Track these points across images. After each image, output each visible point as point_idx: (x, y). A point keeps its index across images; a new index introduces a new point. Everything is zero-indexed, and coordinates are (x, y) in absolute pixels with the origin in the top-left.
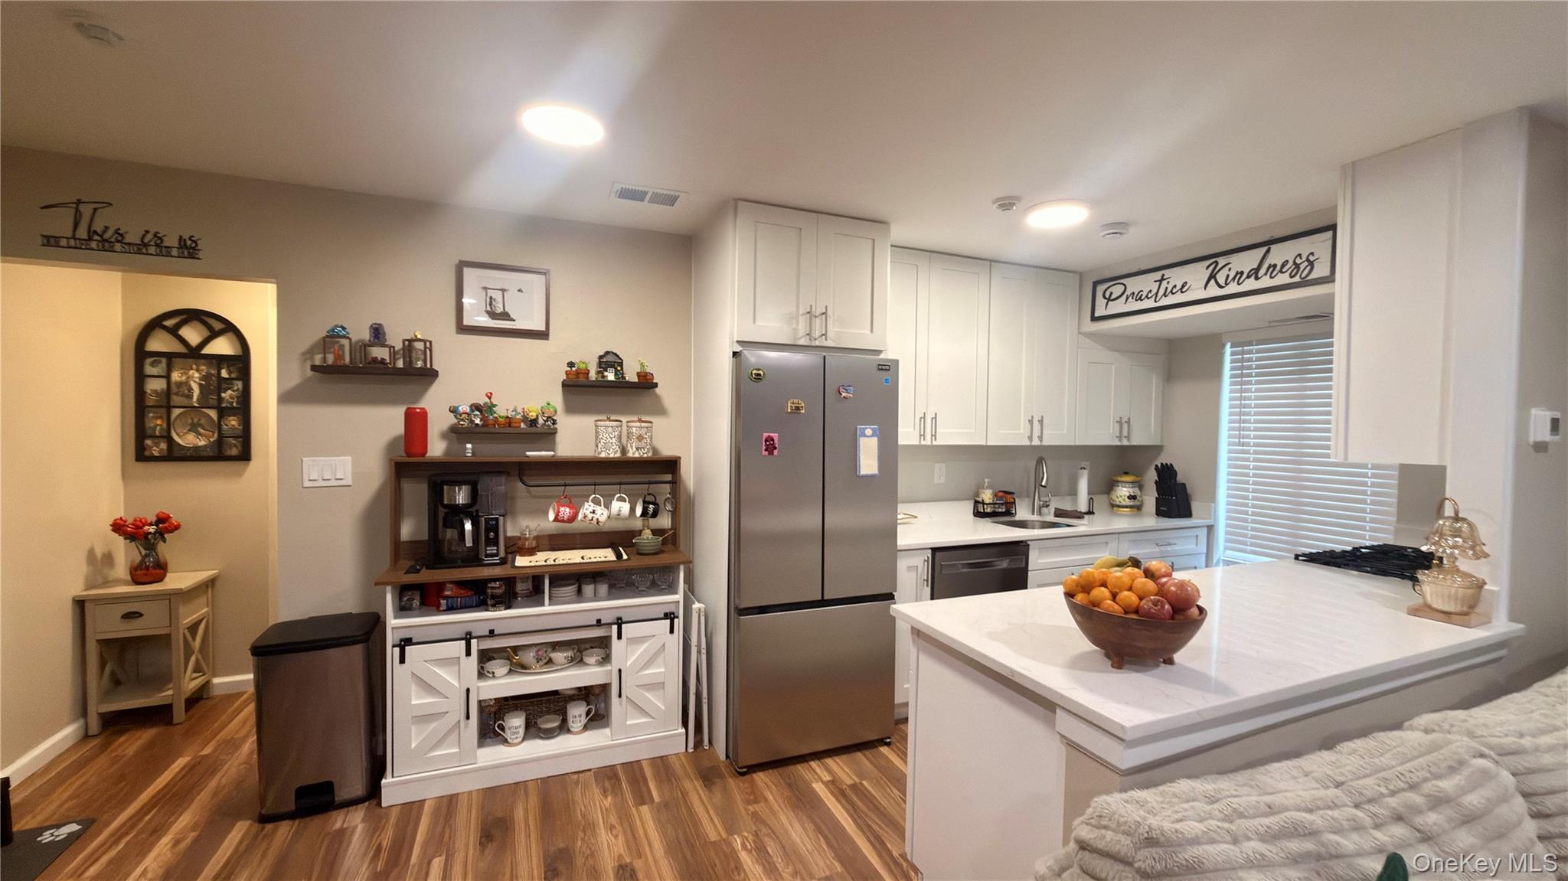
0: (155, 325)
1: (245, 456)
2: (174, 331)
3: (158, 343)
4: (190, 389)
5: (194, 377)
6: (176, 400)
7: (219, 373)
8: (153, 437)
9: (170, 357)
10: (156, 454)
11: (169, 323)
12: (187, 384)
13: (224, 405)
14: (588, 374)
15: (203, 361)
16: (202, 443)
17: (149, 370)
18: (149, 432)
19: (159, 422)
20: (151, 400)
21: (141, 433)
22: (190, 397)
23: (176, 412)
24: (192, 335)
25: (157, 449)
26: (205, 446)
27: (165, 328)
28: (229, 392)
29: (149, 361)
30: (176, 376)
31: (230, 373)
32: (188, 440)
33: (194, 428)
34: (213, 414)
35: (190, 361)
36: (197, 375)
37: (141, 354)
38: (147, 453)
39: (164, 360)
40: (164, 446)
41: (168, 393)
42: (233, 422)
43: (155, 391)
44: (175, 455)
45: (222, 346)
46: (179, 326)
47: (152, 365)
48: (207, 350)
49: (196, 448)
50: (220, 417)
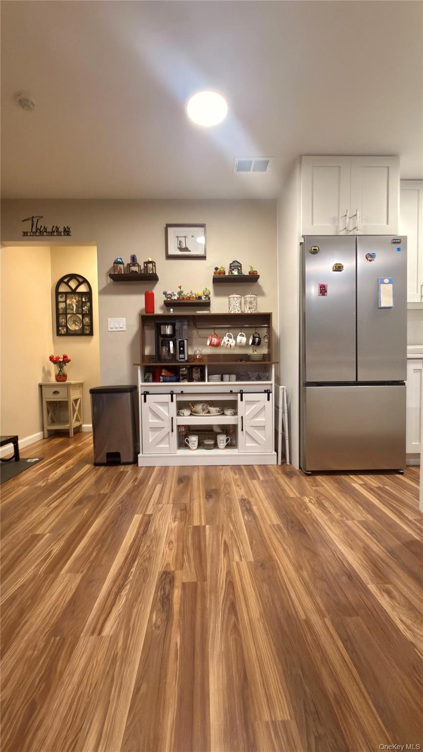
0: (61, 281)
1: (91, 334)
2: (67, 283)
3: (63, 289)
4: (73, 307)
5: (73, 301)
6: (69, 311)
7: (82, 299)
8: (62, 326)
9: (66, 293)
10: (63, 333)
11: (66, 280)
12: (72, 304)
14: (225, 273)
15: (77, 295)
16: (77, 328)
17: (60, 299)
18: (61, 324)
19: (63, 320)
20: (61, 311)
21: (58, 325)
22: (73, 310)
23: (69, 316)
24: (73, 284)
25: (63, 331)
26: (78, 330)
27: (64, 282)
28: (85, 307)
29: (60, 296)
30: (68, 302)
31: (85, 299)
32: (73, 327)
33: (74, 322)
34: (80, 316)
35: (73, 295)
36: (75, 301)
37: (58, 293)
38: (60, 333)
39: (64, 295)
40: (65, 330)
41: (66, 308)
42: (87, 320)
43: (62, 308)
44: (69, 333)
45: (83, 289)
46: (69, 281)
47: (61, 297)
48: (79, 290)
49: (75, 330)
50: (83, 317)
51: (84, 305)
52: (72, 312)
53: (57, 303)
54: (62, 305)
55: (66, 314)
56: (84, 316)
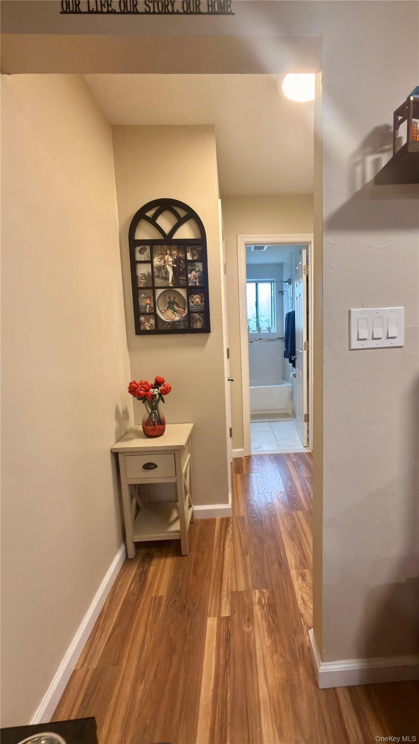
0: (140, 216)
1: (206, 329)
2: (152, 221)
3: (144, 233)
4: (167, 272)
5: (166, 261)
6: (158, 282)
7: (186, 256)
8: (145, 314)
9: (151, 243)
10: (148, 329)
11: (150, 214)
12: (164, 267)
13: (190, 285)
15: (174, 247)
16: (177, 319)
17: (139, 257)
18: (142, 311)
19: (148, 301)
20: (142, 283)
21: (138, 312)
22: (166, 279)
23: (159, 292)
24: (165, 223)
25: (148, 324)
26: (179, 321)
27: (148, 219)
28: (193, 273)
29: (138, 249)
30: (157, 261)
31: (193, 255)
32: (168, 316)
33: (171, 305)
34: (183, 292)
35: (165, 247)
36: (170, 259)
37: (134, 244)
38: (142, 328)
39: (148, 248)
40: (152, 321)
41: (152, 277)
42: (197, 299)
43: (144, 275)
44: (162, 329)
45: (186, 232)
46: (156, 216)
47: (141, 252)
48: (176, 236)
49: (174, 323)
50: (189, 295)
51: (189, 268)
52: (164, 284)
53: (134, 263)
54: (143, 270)
55: (154, 288)
56: (191, 291)
